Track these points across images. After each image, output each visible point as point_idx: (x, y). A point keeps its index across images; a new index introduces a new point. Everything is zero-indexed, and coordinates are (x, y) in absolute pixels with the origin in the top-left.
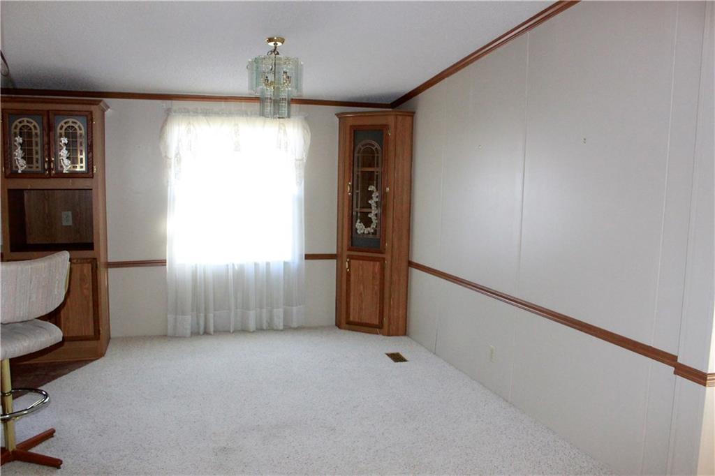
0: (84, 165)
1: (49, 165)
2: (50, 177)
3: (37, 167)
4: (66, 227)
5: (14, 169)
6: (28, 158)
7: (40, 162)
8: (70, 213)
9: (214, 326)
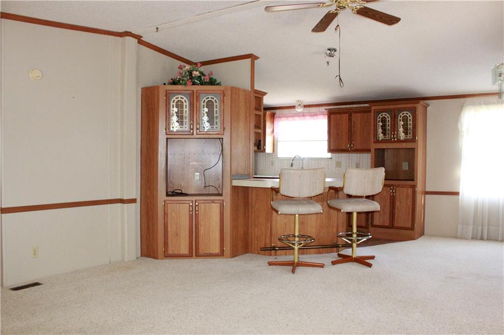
0: (411, 135)
1: (394, 136)
2: (394, 142)
3: (388, 137)
4: (405, 170)
5: (378, 138)
6: (384, 133)
7: (390, 134)
8: (407, 164)
9: (488, 236)
